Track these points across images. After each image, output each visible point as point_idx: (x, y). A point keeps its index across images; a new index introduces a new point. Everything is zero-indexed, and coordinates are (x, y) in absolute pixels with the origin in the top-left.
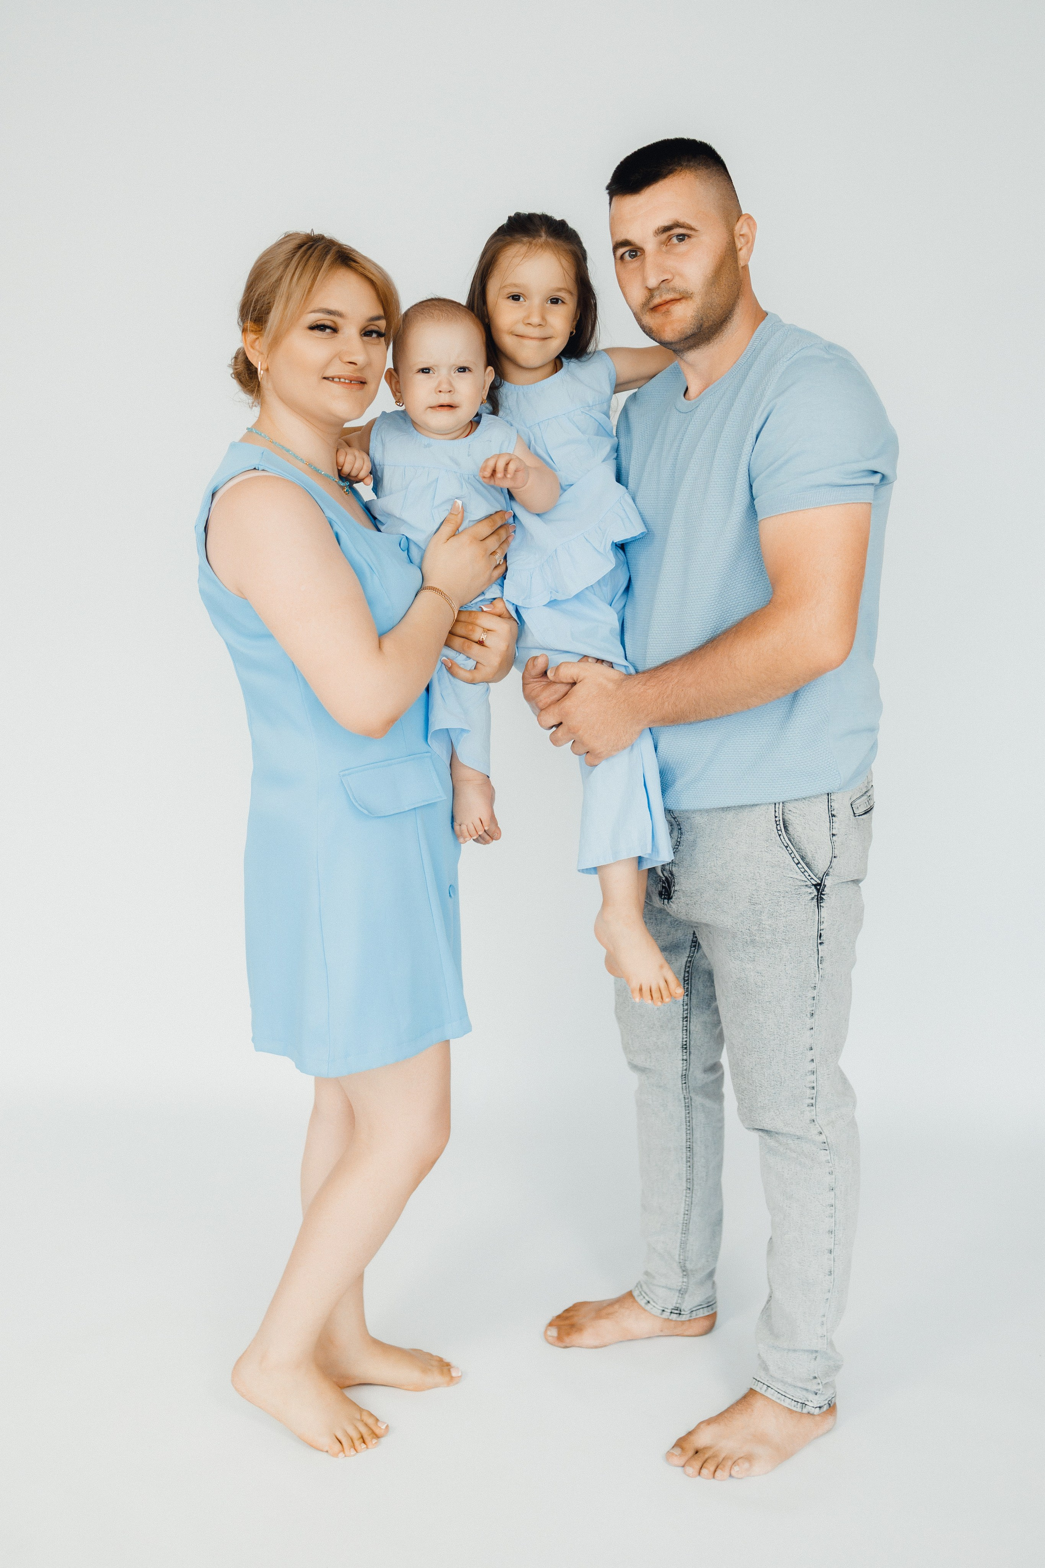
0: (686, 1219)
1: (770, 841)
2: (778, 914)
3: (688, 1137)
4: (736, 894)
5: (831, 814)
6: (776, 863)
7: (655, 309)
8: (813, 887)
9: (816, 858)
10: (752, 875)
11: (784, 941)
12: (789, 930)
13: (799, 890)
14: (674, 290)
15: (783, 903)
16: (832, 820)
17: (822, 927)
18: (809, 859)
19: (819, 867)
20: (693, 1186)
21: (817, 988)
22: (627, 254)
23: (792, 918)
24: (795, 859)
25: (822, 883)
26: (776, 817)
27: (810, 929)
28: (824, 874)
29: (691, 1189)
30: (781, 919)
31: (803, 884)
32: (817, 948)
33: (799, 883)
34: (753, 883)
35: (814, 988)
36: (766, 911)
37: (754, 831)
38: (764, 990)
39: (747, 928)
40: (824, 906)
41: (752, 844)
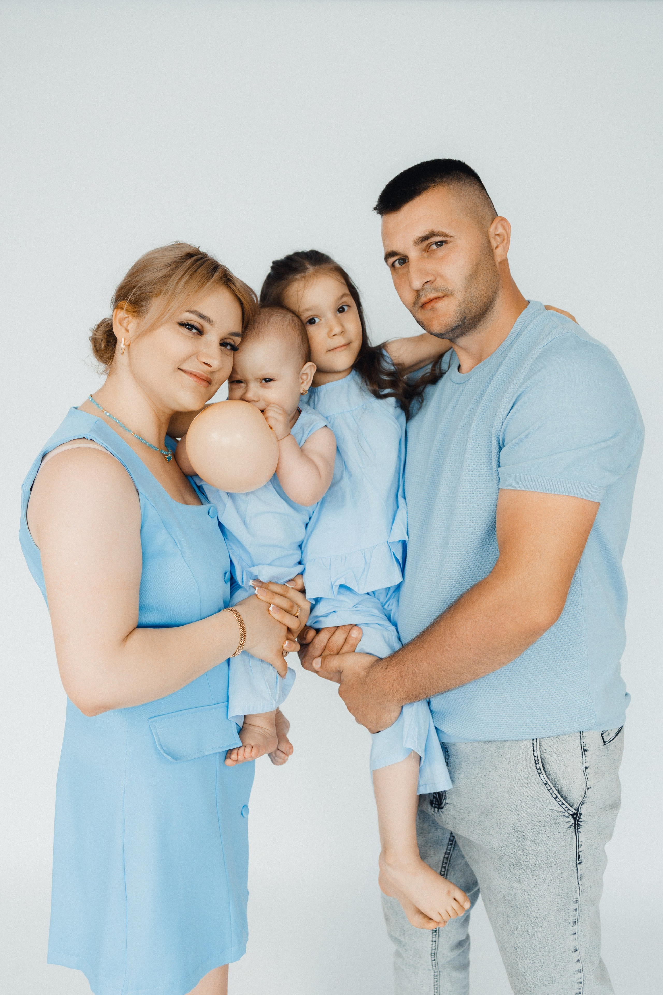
1: (530, 778)
2: (539, 841)
5: (584, 749)
6: (536, 798)
7: (423, 306)
8: (570, 817)
9: (572, 791)
10: (515, 806)
11: (547, 865)
12: (550, 855)
13: (557, 820)
14: (437, 290)
15: (543, 832)
16: (585, 755)
17: (580, 850)
18: (565, 792)
19: (574, 798)
21: (579, 902)
22: (397, 262)
23: (552, 845)
25: (578, 812)
26: (535, 757)
27: (569, 853)
28: (580, 805)
30: (542, 845)
31: (562, 814)
32: (576, 868)
33: (558, 814)
34: (516, 813)
35: (576, 902)
36: (529, 838)
37: (515, 767)
38: (531, 907)
39: (511, 852)
40: (580, 832)
41: (514, 779)
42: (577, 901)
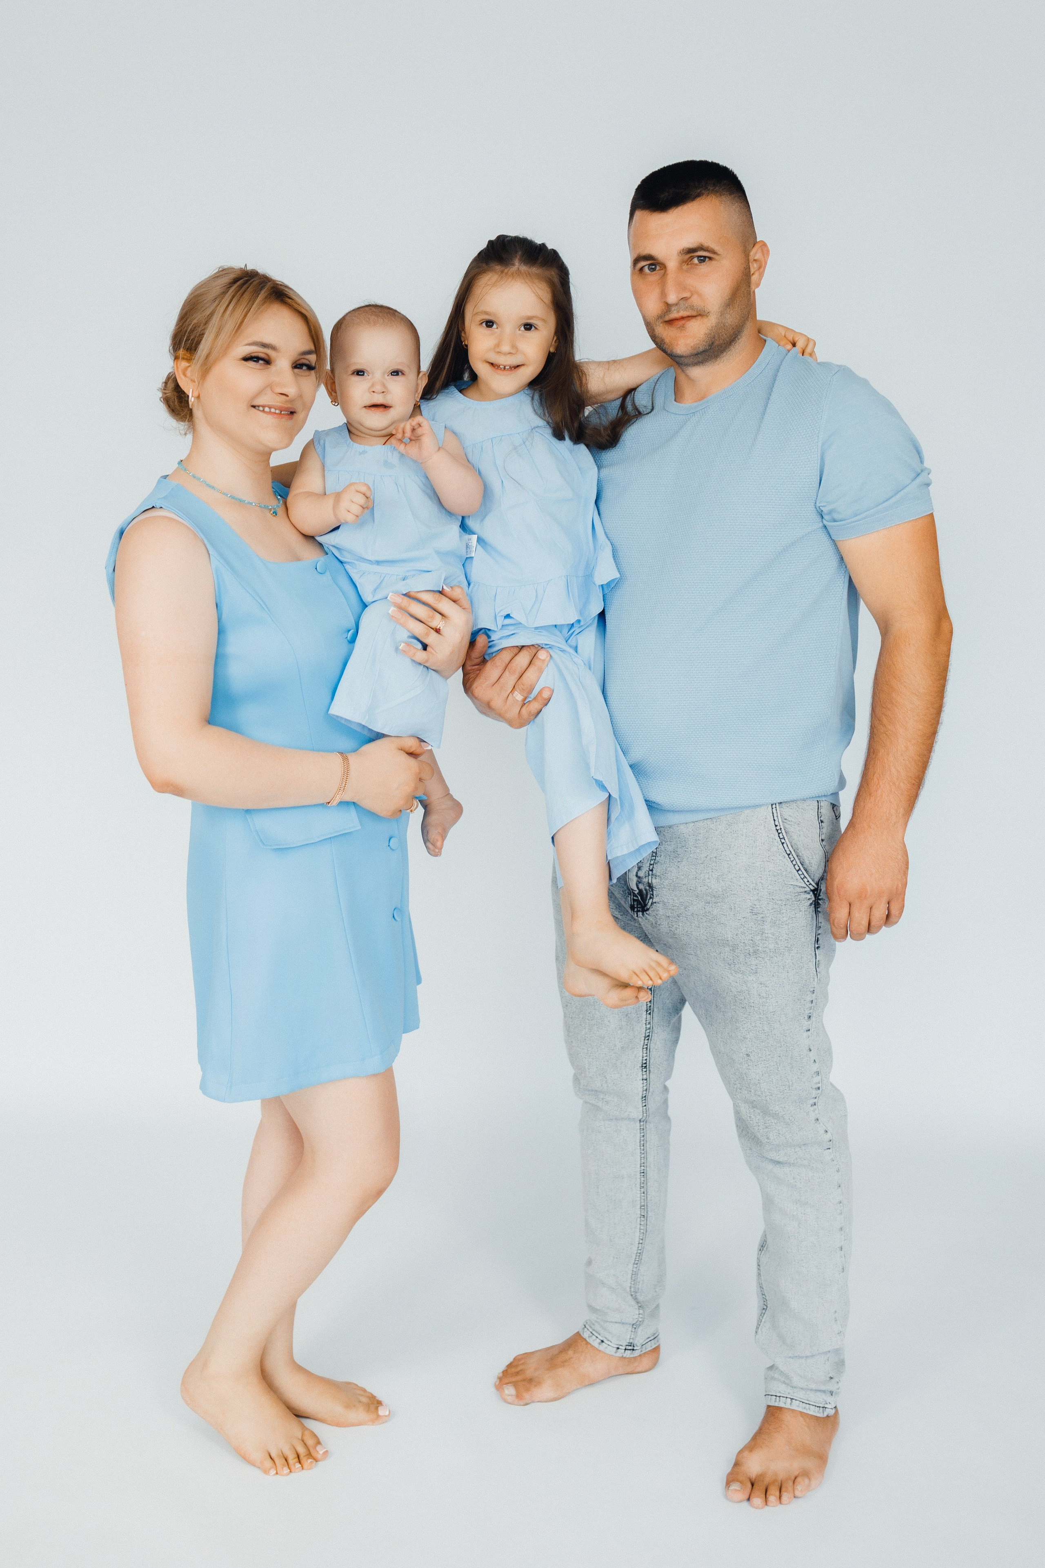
0: (640, 1248)
1: (771, 849)
2: (779, 922)
3: (642, 1161)
4: (736, 905)
5: (821, 821)
6: (779, 872)
7: (670, 322)
8: (811, 893)
9: (813, 864)
10: (754, 885)
11: (787, 949)
12: (791, 937)
13: (798, 897)
14: (692, 307)
15: (785, 911)
16: (821, 825)
17: (819, 932)
18: (807, 864)
19: (815, 872)
20: (647, 1213)
21: (816, 991)
22: (647, 267)
23: (793, 925)
24: (796, 866)
25: (818, 888)
26: (776, 826)
27: (807, 930)
28: (820, 879)
29: (646, 1216)
30: (783, 926)
31: (803, 890)
32: (814, 953)
33: (798, 889)
34: (755, 893)
35: (813, 992)
36: (769, 919)
37: (754, 842)
38: (768, 1001)
39: (748, 939)
40: (820, 912)
41: (752, 854)
42: (814, 990)
